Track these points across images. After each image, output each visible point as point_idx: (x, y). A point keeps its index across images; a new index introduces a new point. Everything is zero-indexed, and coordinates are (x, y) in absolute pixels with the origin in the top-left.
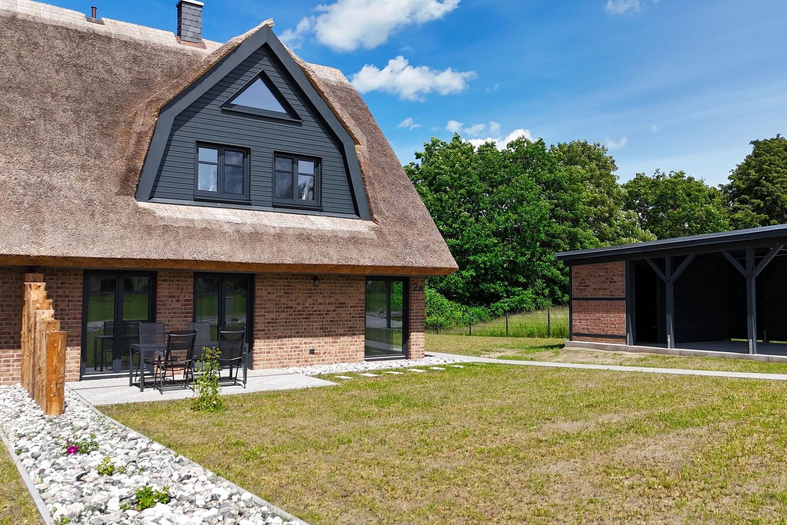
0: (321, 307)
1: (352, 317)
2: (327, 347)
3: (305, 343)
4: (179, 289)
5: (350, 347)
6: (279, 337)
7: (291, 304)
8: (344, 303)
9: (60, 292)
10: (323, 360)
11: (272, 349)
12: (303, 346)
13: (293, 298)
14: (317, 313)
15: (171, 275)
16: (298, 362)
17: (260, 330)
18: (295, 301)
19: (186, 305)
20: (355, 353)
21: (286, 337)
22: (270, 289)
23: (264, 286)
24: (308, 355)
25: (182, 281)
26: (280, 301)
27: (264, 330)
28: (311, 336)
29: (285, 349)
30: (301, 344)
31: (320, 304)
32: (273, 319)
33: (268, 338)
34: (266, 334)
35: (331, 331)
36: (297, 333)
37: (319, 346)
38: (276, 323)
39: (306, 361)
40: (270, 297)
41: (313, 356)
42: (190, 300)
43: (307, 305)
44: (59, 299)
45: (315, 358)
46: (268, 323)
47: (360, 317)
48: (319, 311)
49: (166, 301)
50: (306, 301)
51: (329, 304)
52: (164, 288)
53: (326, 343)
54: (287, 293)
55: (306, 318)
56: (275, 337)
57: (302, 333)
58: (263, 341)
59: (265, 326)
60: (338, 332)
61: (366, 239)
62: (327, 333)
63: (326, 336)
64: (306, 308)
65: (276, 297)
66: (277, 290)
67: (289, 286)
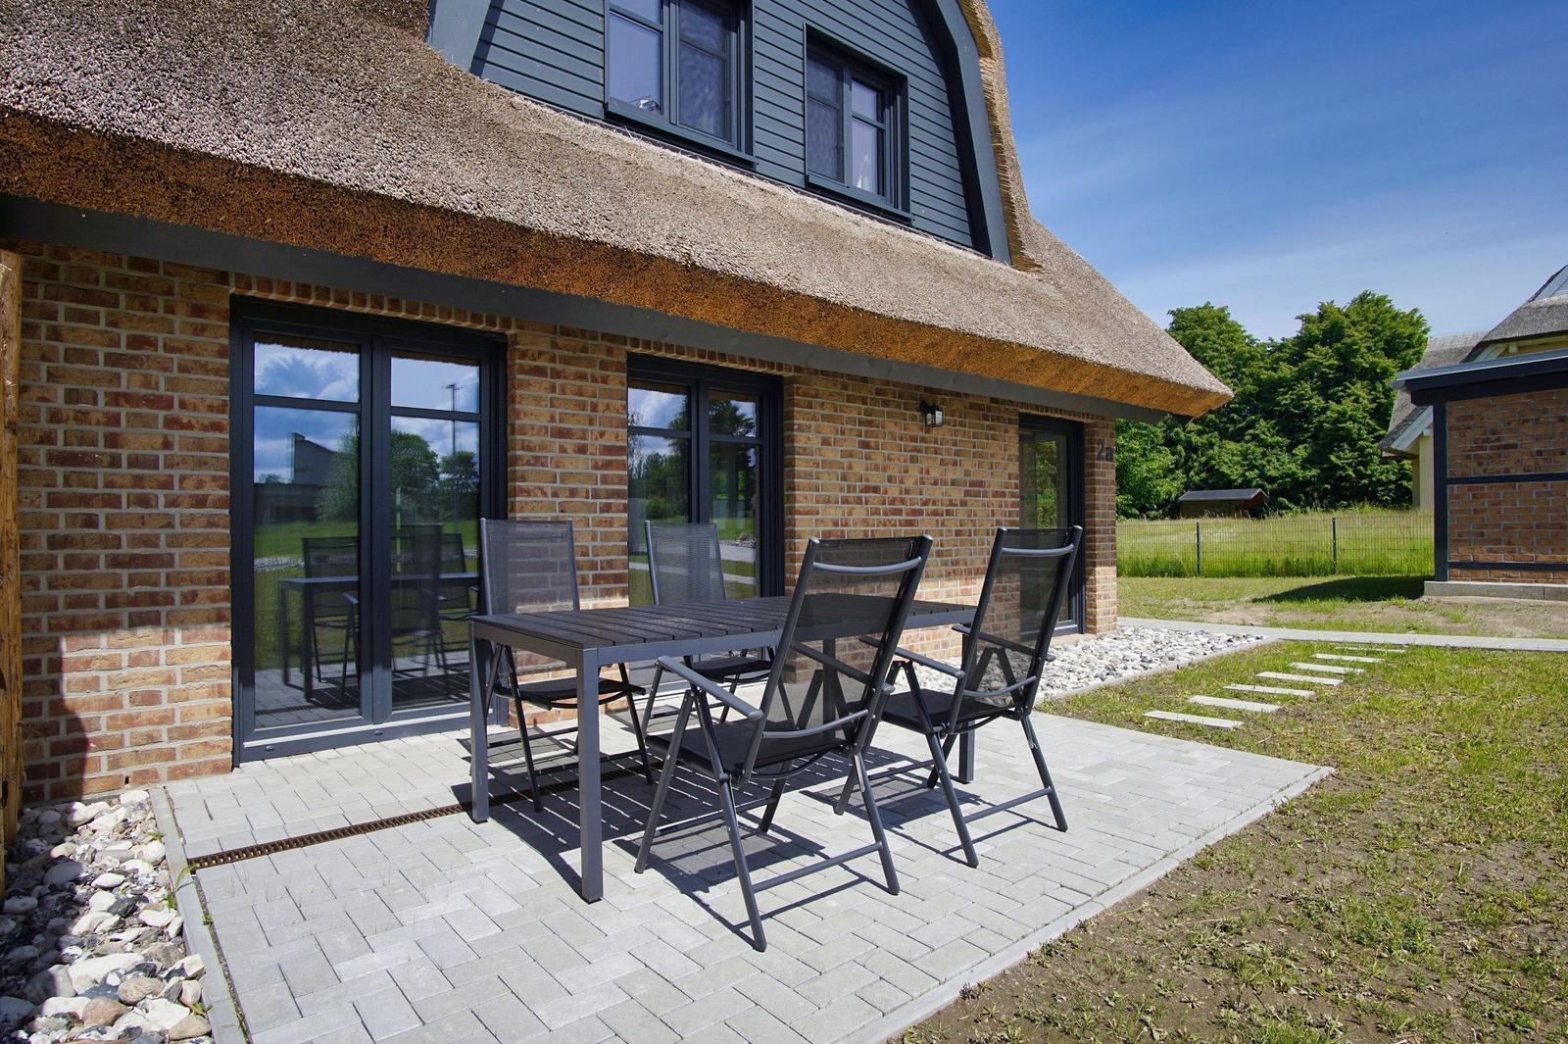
0: (936, 493)
1: (997, 523)
4: (582, 406)
7: (877, 479)
8: (981, 484)
9: (128, 381)
10: (944, 645)
13: (880, 461)
14: (931, 507)
15: (558, 353)
18: (885, 470)
19: (607, 465)
22: (828, 429)
23: (814, 418)
25: (594, 380)
26: (850, 467)
31: (936, 483)
32: (835, 524)
35: (957, 563)
40: (829, 454)
41: (925, 633)
43: (909, 483)
44: (124, 411)
47: (1010, 523)
49: (543, 448)
50: (906, 471)
51: (953, 483)
52: (538, 400)
54: (867, 445)
55: (907, 523)
60: (972, 563)
62: (950, 568)
63: (948, 576)
64: (907, 492)
65: (844, 454)
66: (843, 433)
67: (870, 424)
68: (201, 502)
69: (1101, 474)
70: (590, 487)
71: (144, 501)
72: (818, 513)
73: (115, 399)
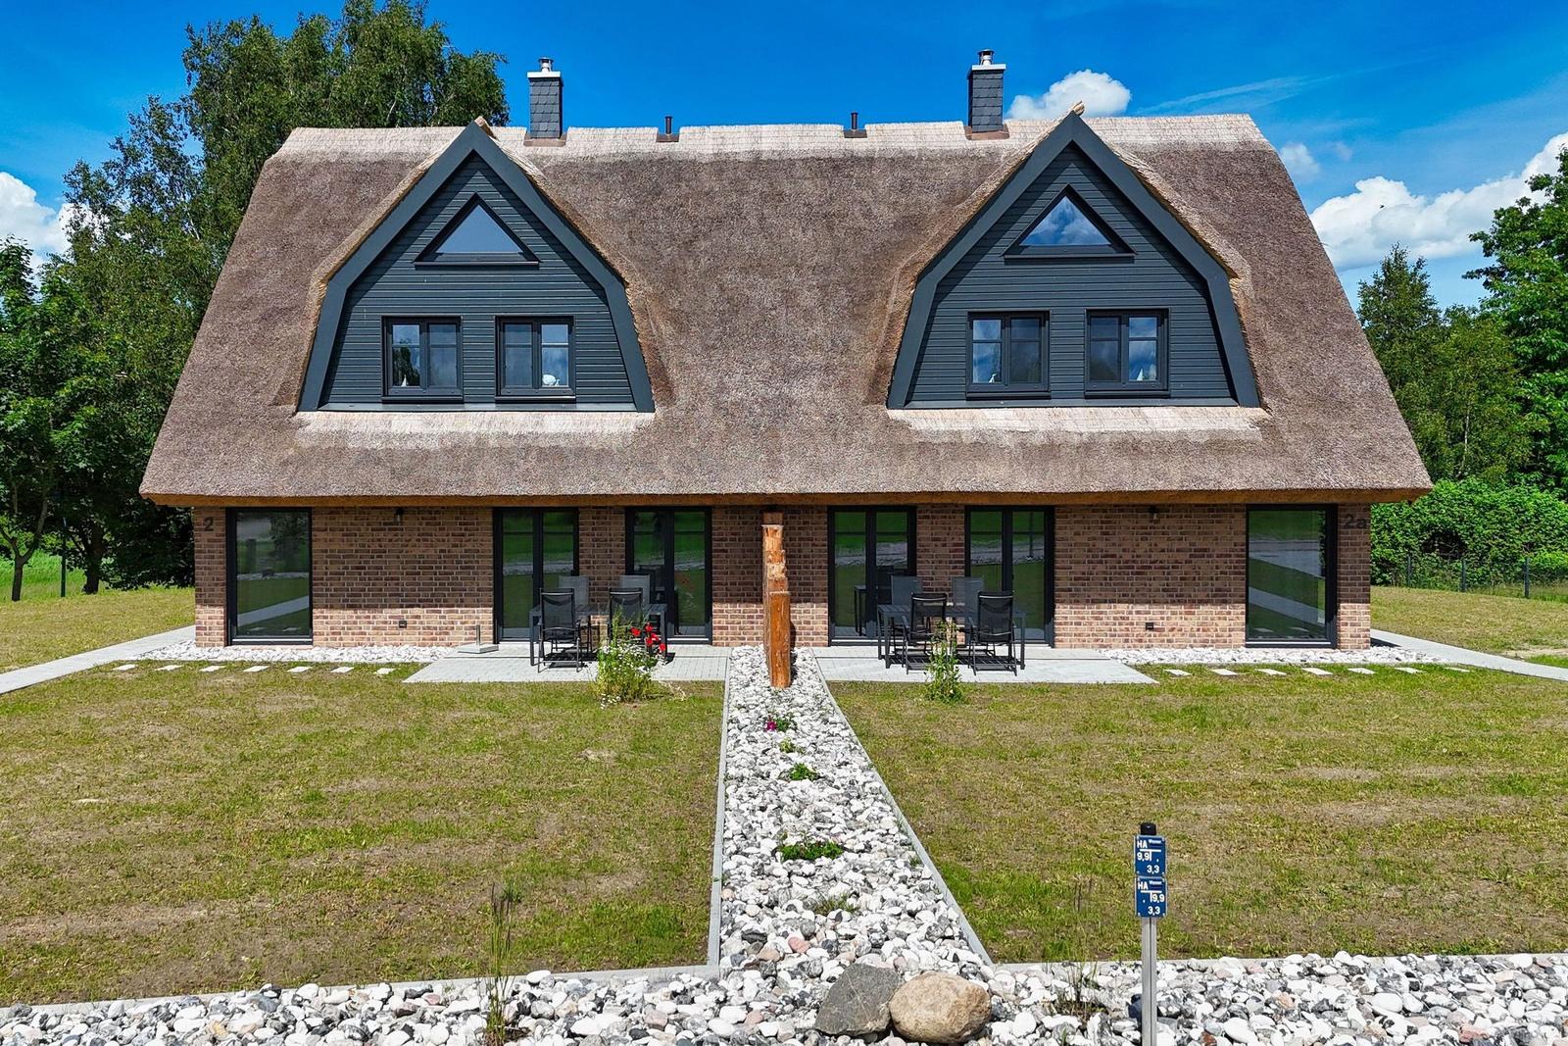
0: (1164, 556)
1: (1221, 573)
2: (1176, 620)
3: (1138, 612)
4: (944, 529)
5: (1217, 621)
6: (1093, 602)
7: (1112, 550)
8: (1205, 550)
9: (803, 535)
10: (1169, 641)
11: (1083, 618)
12: (1134, 617)
13: (1116, 541)
14: (1158, 564)
15: (934, 510)
16: (1127, 641)
17: (1063, 590)
18: (1120, 545)
19: (956, 551)
20: (1227, 633)
21: (1105, 602)
22: (1078, 528)
23: (1069, 523)
24: (1143, 632)
25: (950, 518)
26: (1094, 545)
27: (1070, 590)
28: (1149, 602)
29: (1105, 621)
30: (1131, 613)
31: (1163, 551)
32: (1084, 574)
33: (1077, 602)
34: (1073, 595)
35: (1182, 596)
36: (1124, 595)
37: (1162, 618)
38: (1088, 579)
39: (1140, 641)
40: (1079, 539)
41: (1152, 633)
42: (961, 545)
43: (1140, 552)
45: (1155, 636)
46: (1076, 579)
47: (1236, 573)
48: (1161, 562)
49: (928, 545)
50: (1137, 545)
51: (1178, 550)
52: (926, 528)
53: (1173, 613)
54: (1107, 533)
55: (1138, 573)
56: (1088, 601)
57: (1133, 596)
58: (1068, 606)
59: (1070, 584)
60: (1196, 596)
61: (1240, 442)
62: (1175, 598)
63: (1173, 602)
64: (1138, 556)
65: (1089, 539)
66: (1089, 528)
67: (1109, 522)
68: (820, 567)
69: (1349, 538)
71: (807, 568)
72: (1070, 568)
73: (800, 539)
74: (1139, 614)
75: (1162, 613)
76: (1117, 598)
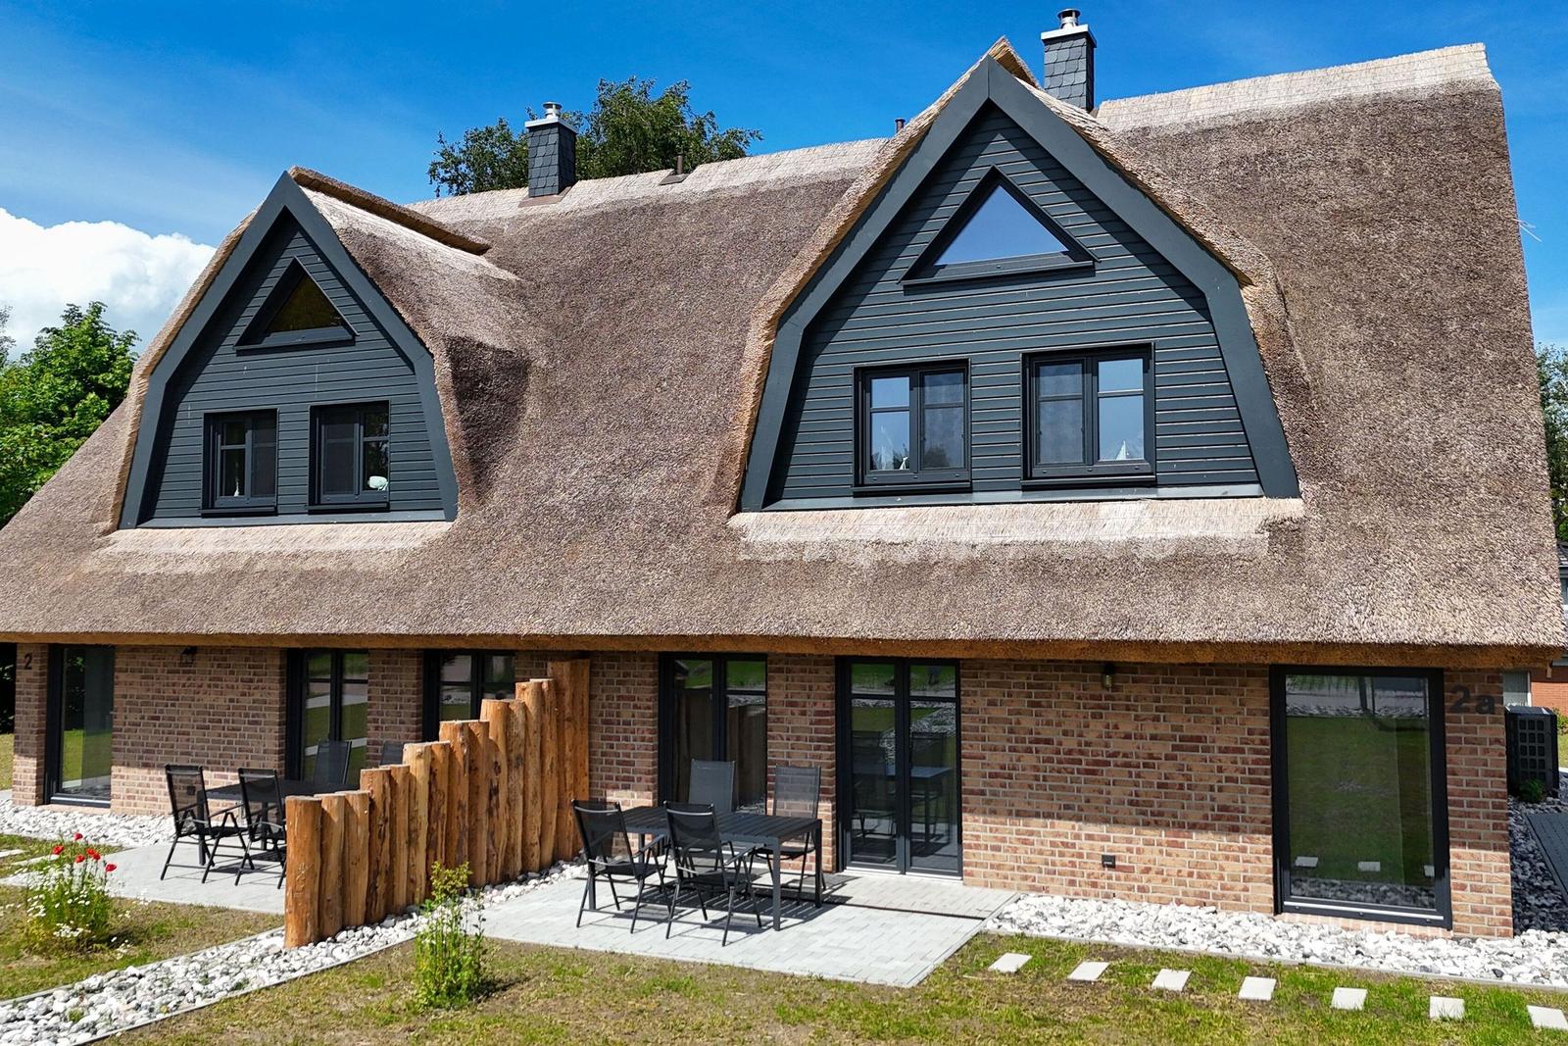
0: (1129, 746)
1: (1228, 779)
2: (1152, 853)
3: (1090, 837)
5: (1224, 863)
6: (1019, 814)
7: (1047, 732)
8: (1199, 739)
9: (623, 691)
10: (1142, 889)
11: (1003, 840)
12: (1084, 845)
13: (1052, 717)
14: (1120, 760)
16: (1072, 883)
17: (972, 792)
18: (1059, 725)
19: (818, 722)
20: (1241, 884)
21: (1037, 815)
22: (994, 694)
23: (982, 686)
24: (1098, 871)
25: (810, 672)
26: (1018, 723)
27: (982, 793)
28: (1106, 821)
29: (1037, 846)
30: (1077, 837)
31: (1128, 737)
32: (1003, 767)
33: (994, 812)
34: (988, 802)
35: (1161, 814)
36: (1067, 807)
37: (1130, 850)
38: (1010, 777)
39: (1094, 885)
40: (995, 712)
41: (1114, 873)
42: (826, 713)
43: (1091, 737)
44: (622, 702)
45: (1118, 878)
46: (992, 776)
47: (1252, 781)
48: (1125, 755)
49: (782, 713)
50: (1086, 726)
51: (1153, 737)
52: (779, 687)
53: (1148, 843)
54: (1038, 705)
55: (1088, 772)
56: (1010, 813)
57: (1081, 809)
58: (982, 818)
59: (985, 783)
60: (1185, 816)
62: (1149, 818)
63: (1147, 824)
64: (1088, 744)
65: (1010, 712)
66: (1010, 695)
67: (1042, 687)
68: (643, 739)
69: (1462, 730)
70: (808, 735)
71: (626, 739)
72: (984, 758)
73: (619, 698)
74: (1093, 839)
75: (1129, 841)
76: (1055, 810)
